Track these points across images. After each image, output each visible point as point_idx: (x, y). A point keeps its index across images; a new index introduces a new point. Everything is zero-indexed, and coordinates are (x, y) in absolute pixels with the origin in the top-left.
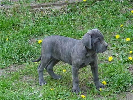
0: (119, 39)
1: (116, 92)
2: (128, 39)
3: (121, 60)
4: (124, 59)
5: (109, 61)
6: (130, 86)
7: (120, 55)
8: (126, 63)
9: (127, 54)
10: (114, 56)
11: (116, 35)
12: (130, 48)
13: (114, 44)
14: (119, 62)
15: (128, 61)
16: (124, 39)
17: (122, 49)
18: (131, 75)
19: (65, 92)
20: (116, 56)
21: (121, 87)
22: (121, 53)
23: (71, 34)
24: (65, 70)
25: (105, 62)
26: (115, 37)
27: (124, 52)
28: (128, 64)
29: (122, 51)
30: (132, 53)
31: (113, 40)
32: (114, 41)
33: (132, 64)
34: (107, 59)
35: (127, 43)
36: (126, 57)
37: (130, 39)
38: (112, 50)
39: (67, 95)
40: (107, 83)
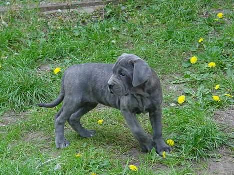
0: (197, 63)
1: (190, 158)
2: (212, 64)
3: (200, 101)
4: (205, 99)
5: (178, 103)
6: (215, 147)
7: (199, 92)
8: (210, 106)
9: (210, 91)
10: (187, 94)
11: (191, 57)
12: (215, 80)
13: (188, 73)
14: (197, 104)
15: (213, 103)
16: (205, 64)
17: (202, 82)
18: (218, 128)
19: (101, 160)
20: (191, 95)
21: (199, 151)
22: (199, 89)
23: (112, 56)
25: (172, 105)
26: (189, 61)
27: (205, 88)
28: (211, 109)
29: (202, 86)
30: (218, 89)
31: (186, 65)
32: (188, 67)
33: (219, 108)
34: (174, 100)
36: (208, 96)
37: (216, 64)
38: (184, 84)
40: (176, 142)
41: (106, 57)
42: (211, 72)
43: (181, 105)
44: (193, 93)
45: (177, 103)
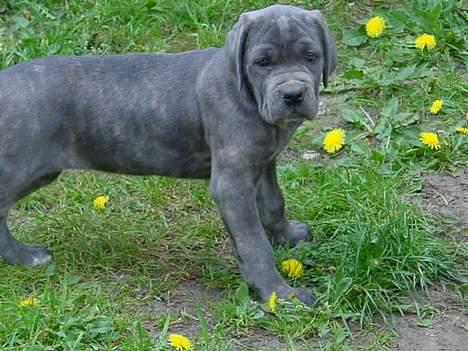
0: (385, 36)
1: (345, 316)
2: (426, 41)
3: (386, 148)
4: (400, 141)
5: (326, 152)
6: (418, 284)
7: (383, 121)
8: (411, 163)
9: (416, 117)
10: (350, 126)
11: (370, 18)
12: (432, 85)
13: (359, 63)
14: (375, 156)
15: (420, 154)
16: (409, 37)
17: (394, 89)
18: (428, 229)
19: (90, 318)
20: (362, 129)
21: (373, 294)
22: (386, 112)
23: (150, 11)
24: (101, 201)
25: (306, 156)
26: (363, 30)
27: (400, 110)
28: (416, 169)
29: (395, 102)
30: (440, 112)
31: (355, 41)
32: (358, 47)
33: (436, 167)
34: (314, 141)
35: (422, 58)
36: (410, 133)
37: (438, 38)
38: (346, 96)
39: (100, 330)
40: (309, 267)
41: (132, 12)
42: (423, 62)
43: (333, 156)
44: (369, 123)
45: (321, 150)
